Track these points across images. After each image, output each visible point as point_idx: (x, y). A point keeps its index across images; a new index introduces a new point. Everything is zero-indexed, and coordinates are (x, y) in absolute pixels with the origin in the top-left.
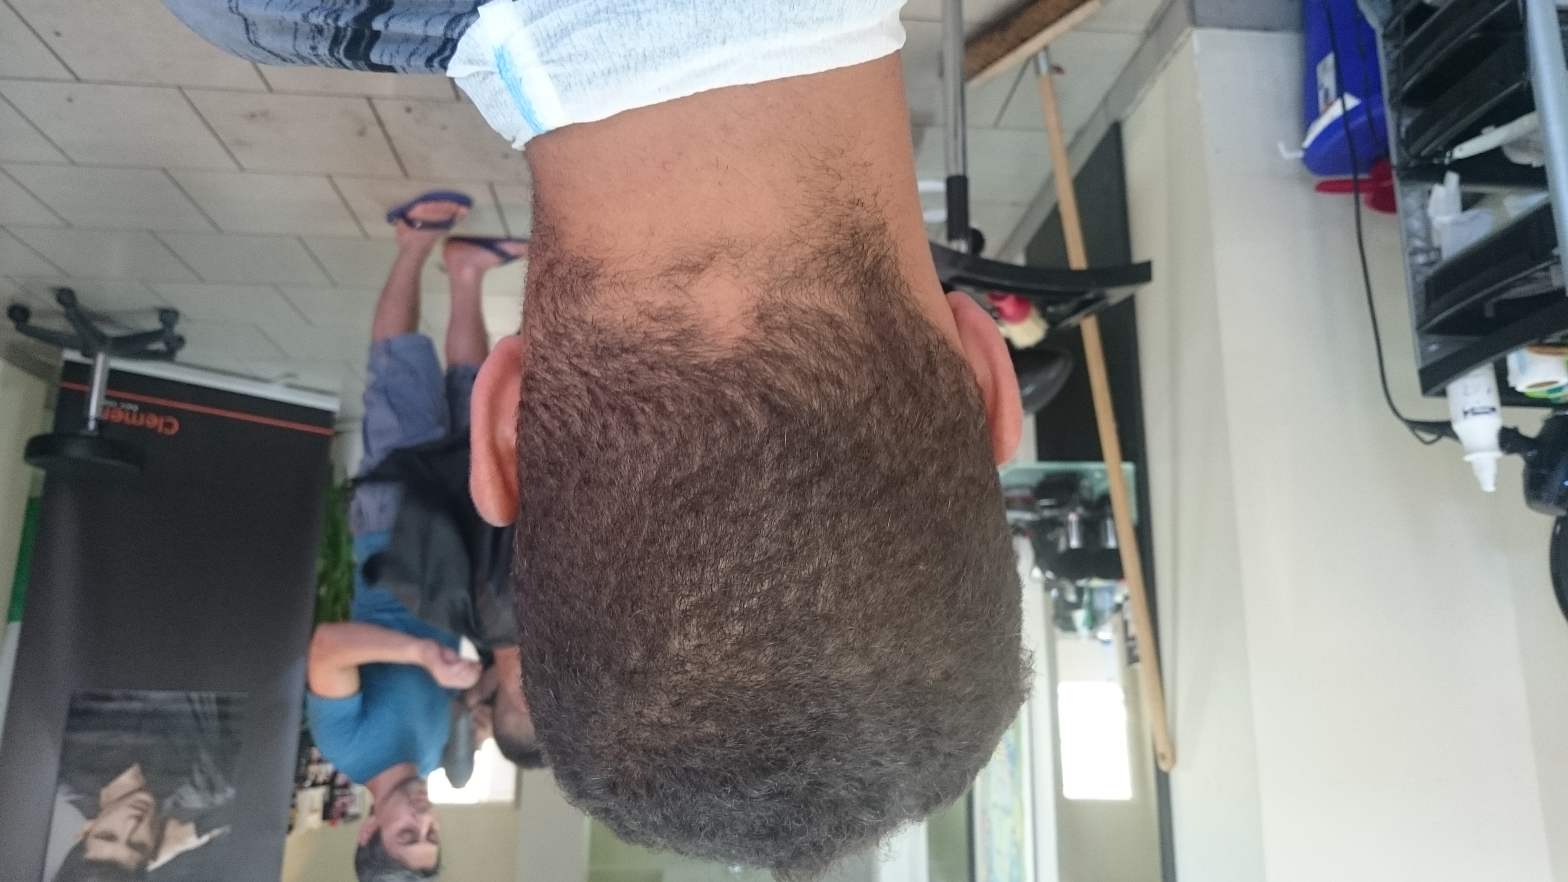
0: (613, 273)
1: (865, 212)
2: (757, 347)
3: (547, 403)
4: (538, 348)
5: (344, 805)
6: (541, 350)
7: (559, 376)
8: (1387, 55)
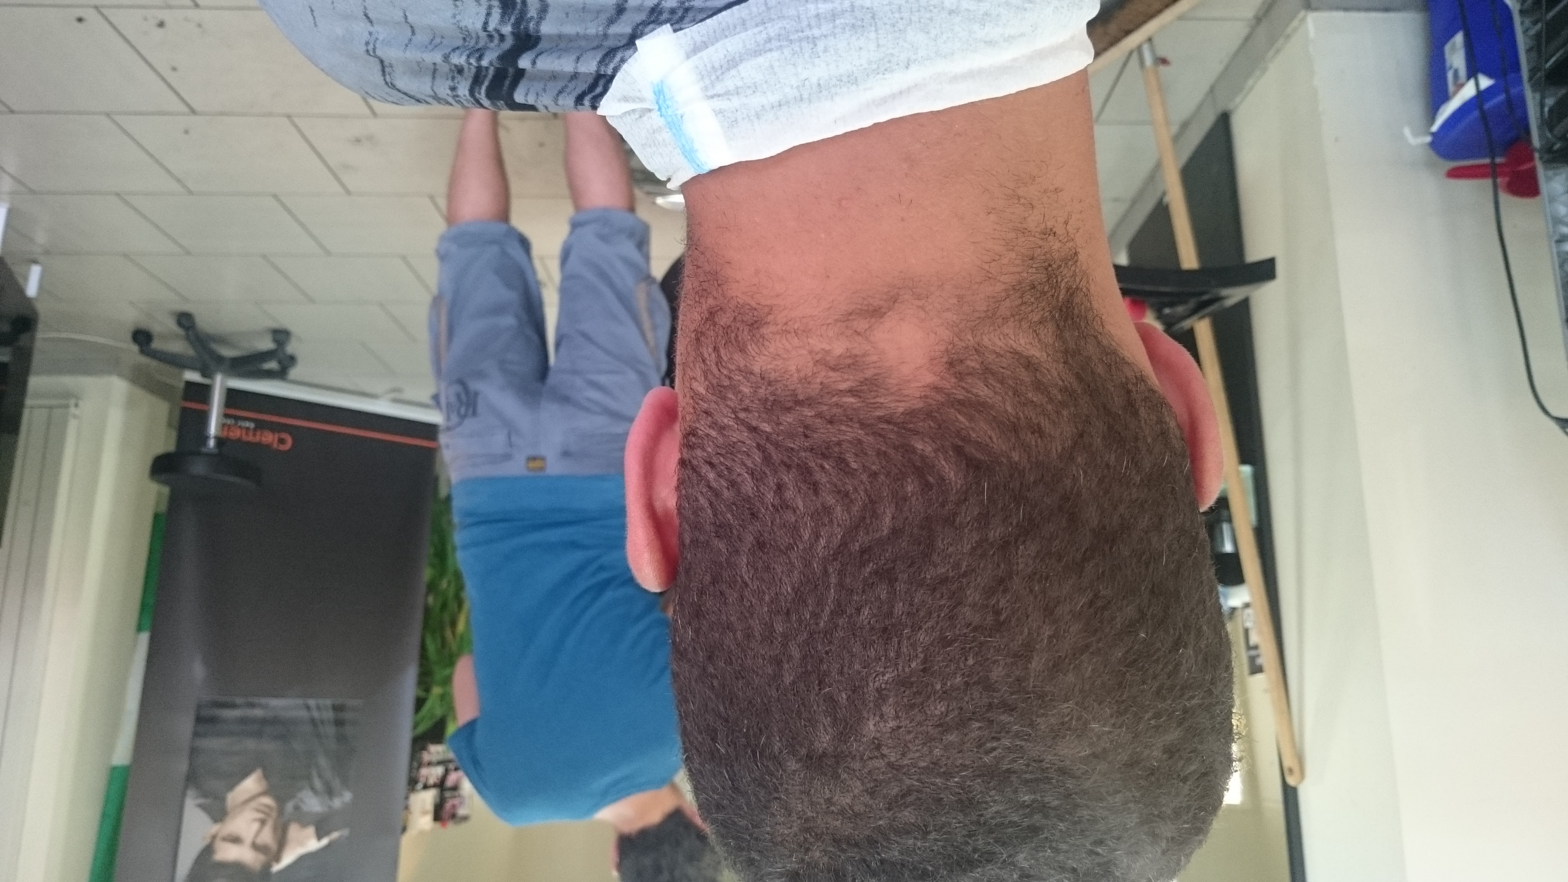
0: (784, 320)
1: (1058, 241)
2: (948, 395)
3: (712, 461)
4: (700, 402)
5: (454, 806)
6: (702, 403)
7: (725, 433)
8: (1525, 32)
